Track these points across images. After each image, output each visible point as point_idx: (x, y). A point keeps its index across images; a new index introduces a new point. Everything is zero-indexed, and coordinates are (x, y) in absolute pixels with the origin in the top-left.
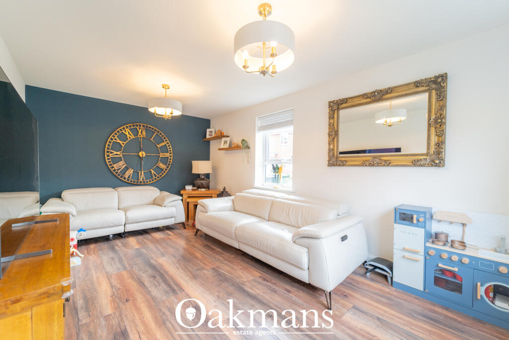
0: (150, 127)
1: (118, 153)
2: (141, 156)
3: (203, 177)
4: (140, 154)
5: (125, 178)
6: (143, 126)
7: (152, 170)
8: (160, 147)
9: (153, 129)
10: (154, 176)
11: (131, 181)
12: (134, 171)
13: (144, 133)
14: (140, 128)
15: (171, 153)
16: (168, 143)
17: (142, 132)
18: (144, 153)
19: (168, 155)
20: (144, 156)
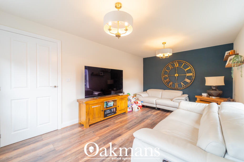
0: (181, 61)
1: (166, 75)
2: (176, 76)
3: (214, 88)
4: (175, 75)
5: (169, 86)
6: (177, 61)
7: (181, 83)
8: (186, 71)
9: (182, 62)
10: (183, 86)
11: (172, 88)
12: (173, 83)
13: (178, 65)
14: (175, 63)
15: (193, 73)
16: (191, 68)
17: (176, 65)
18: (177, 74)
19: (191, 74)
20: (177, 76)
